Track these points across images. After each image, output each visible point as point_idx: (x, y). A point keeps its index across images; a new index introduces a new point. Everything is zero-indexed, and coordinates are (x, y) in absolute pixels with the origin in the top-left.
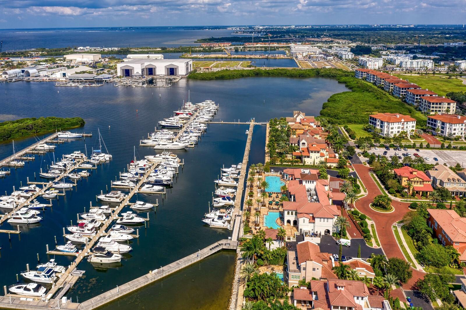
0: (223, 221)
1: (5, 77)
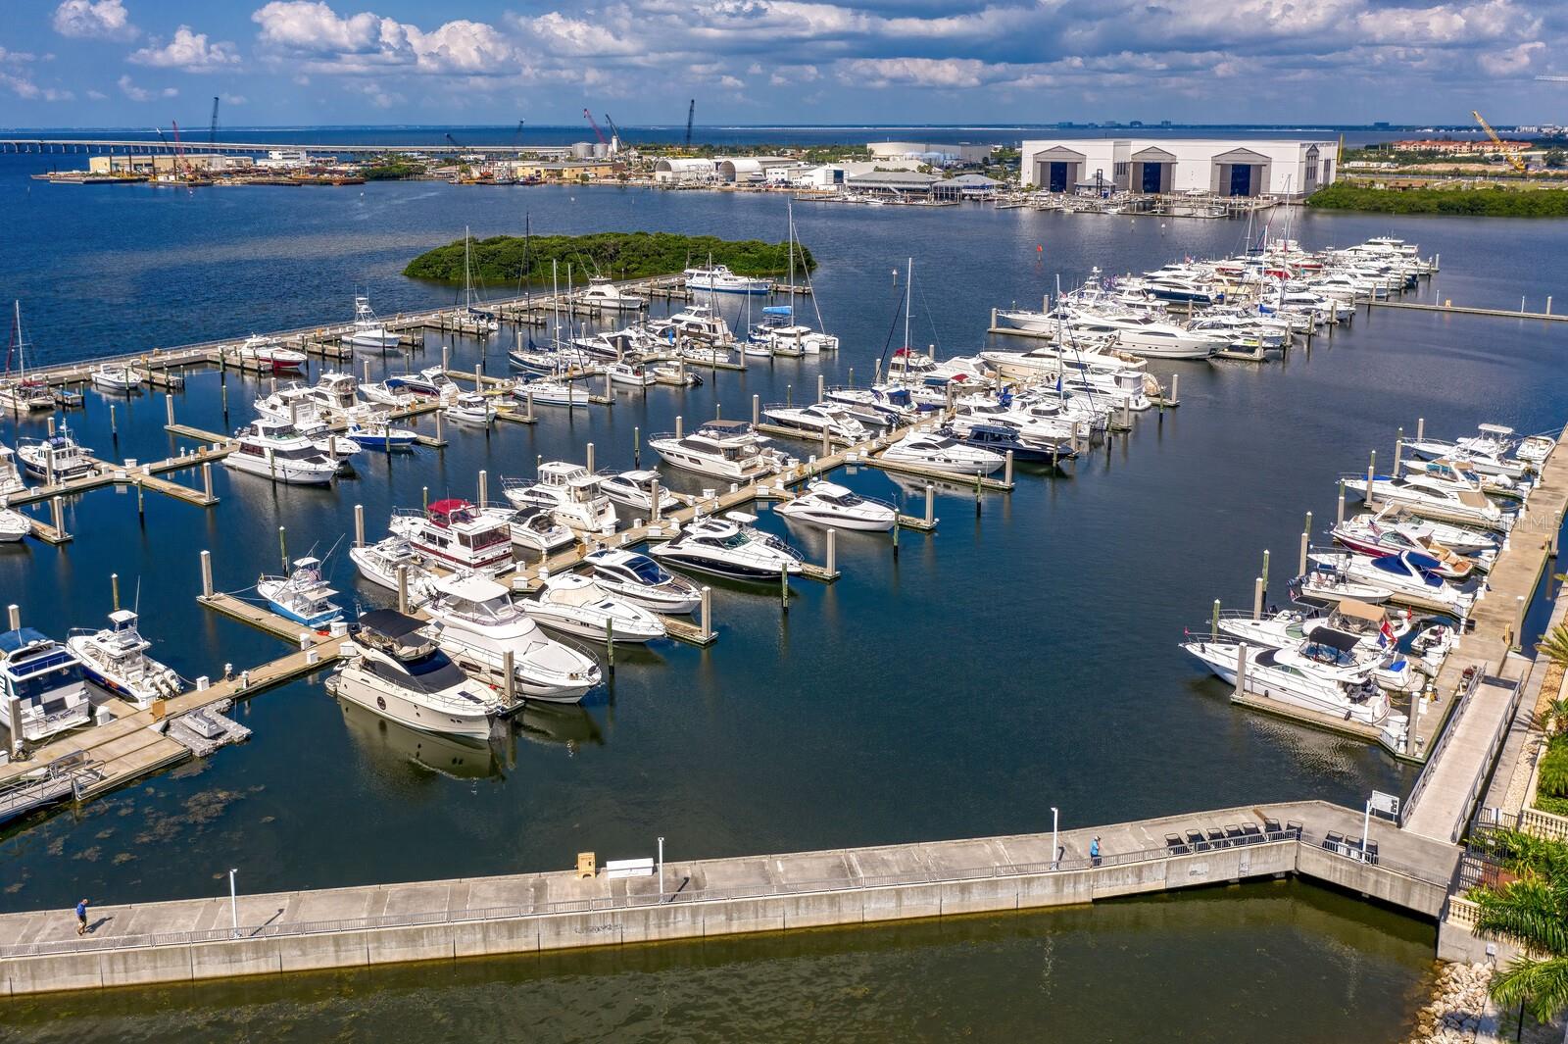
0: (1348, 674)
1: (664, 178)
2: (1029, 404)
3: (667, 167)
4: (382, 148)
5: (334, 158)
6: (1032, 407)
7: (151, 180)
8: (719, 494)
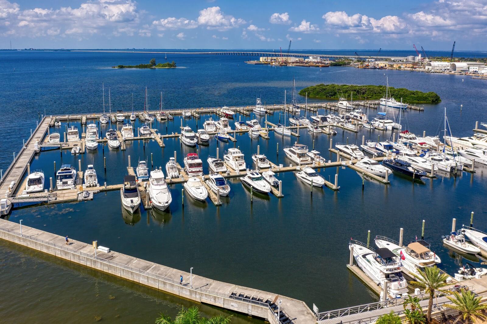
0: (383, 268)
1: (429, 68)
2: (432, 156)
3: (430, 65)
4: (343, 56)
5: (328, 59)
6: (432, 157)
7: (271, 64)
8: (284, 167)
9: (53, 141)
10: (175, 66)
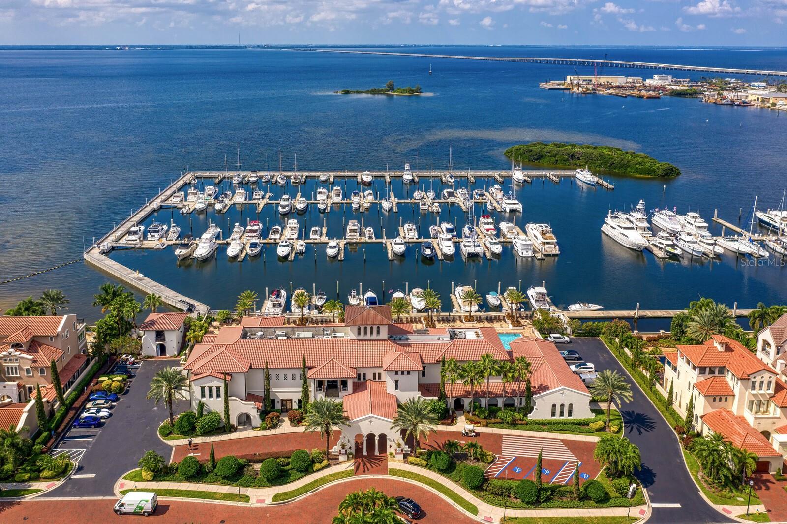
7: (572, 90)
9: (175, 201)
10: (420, 92)
